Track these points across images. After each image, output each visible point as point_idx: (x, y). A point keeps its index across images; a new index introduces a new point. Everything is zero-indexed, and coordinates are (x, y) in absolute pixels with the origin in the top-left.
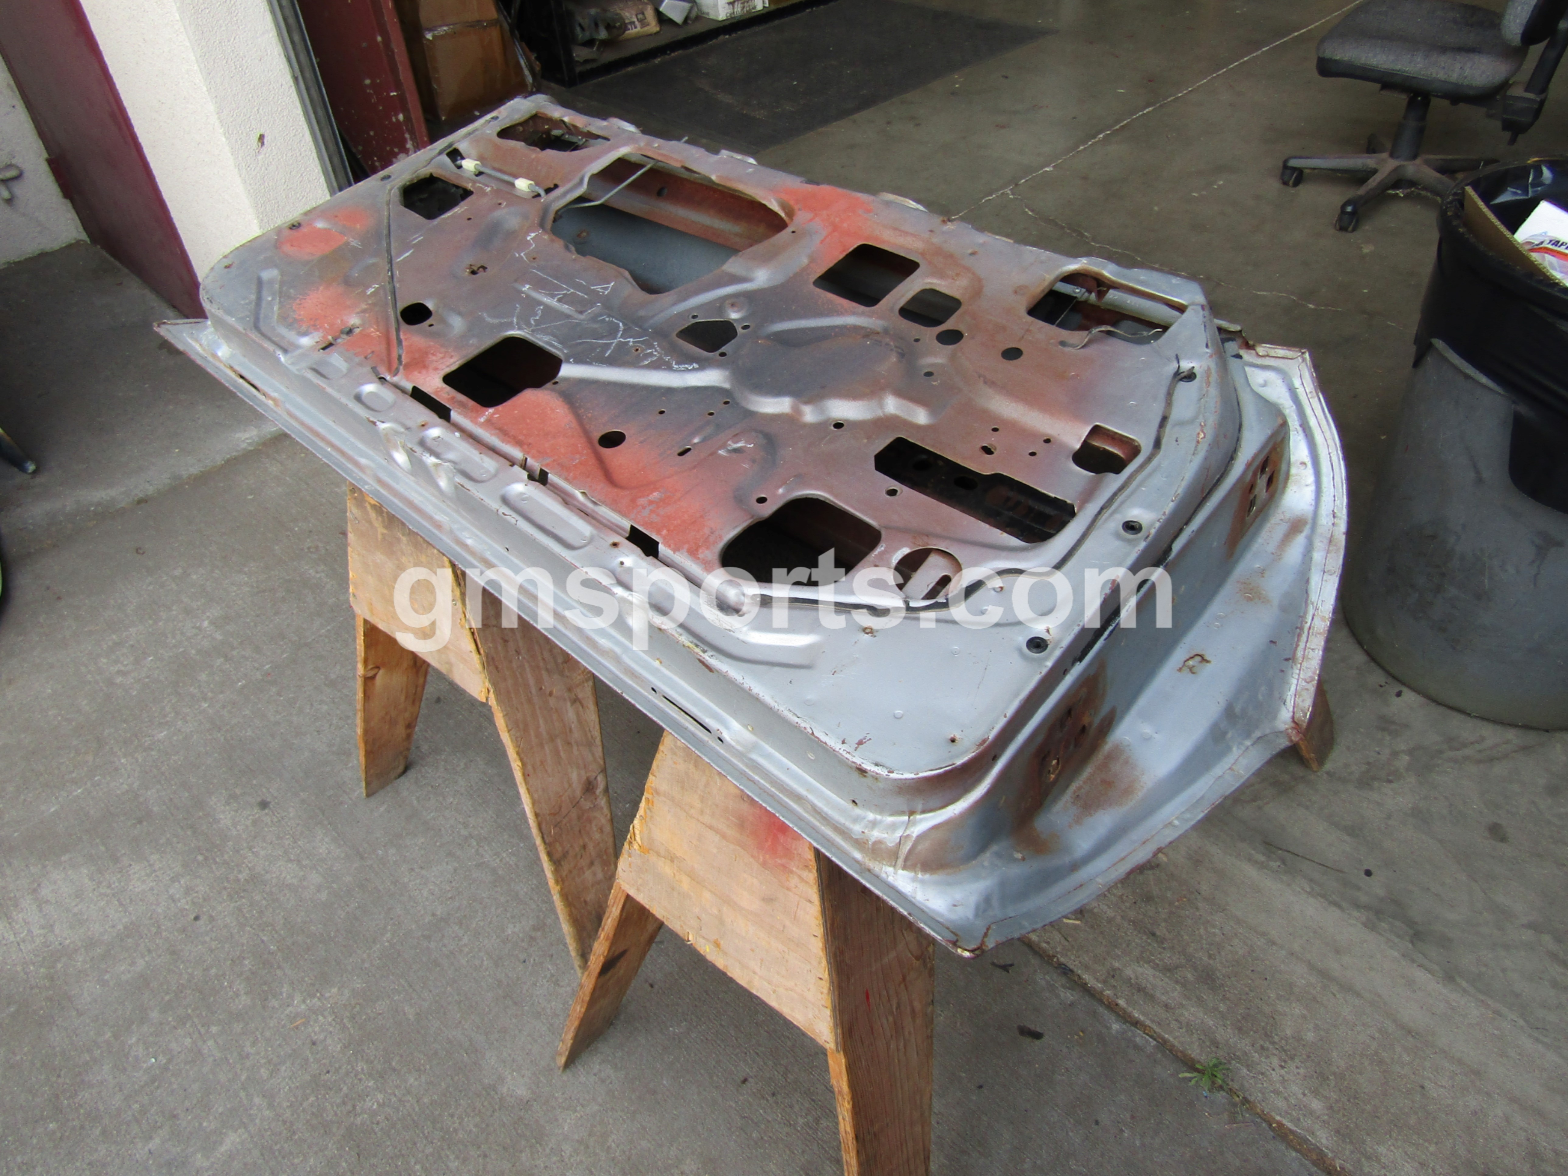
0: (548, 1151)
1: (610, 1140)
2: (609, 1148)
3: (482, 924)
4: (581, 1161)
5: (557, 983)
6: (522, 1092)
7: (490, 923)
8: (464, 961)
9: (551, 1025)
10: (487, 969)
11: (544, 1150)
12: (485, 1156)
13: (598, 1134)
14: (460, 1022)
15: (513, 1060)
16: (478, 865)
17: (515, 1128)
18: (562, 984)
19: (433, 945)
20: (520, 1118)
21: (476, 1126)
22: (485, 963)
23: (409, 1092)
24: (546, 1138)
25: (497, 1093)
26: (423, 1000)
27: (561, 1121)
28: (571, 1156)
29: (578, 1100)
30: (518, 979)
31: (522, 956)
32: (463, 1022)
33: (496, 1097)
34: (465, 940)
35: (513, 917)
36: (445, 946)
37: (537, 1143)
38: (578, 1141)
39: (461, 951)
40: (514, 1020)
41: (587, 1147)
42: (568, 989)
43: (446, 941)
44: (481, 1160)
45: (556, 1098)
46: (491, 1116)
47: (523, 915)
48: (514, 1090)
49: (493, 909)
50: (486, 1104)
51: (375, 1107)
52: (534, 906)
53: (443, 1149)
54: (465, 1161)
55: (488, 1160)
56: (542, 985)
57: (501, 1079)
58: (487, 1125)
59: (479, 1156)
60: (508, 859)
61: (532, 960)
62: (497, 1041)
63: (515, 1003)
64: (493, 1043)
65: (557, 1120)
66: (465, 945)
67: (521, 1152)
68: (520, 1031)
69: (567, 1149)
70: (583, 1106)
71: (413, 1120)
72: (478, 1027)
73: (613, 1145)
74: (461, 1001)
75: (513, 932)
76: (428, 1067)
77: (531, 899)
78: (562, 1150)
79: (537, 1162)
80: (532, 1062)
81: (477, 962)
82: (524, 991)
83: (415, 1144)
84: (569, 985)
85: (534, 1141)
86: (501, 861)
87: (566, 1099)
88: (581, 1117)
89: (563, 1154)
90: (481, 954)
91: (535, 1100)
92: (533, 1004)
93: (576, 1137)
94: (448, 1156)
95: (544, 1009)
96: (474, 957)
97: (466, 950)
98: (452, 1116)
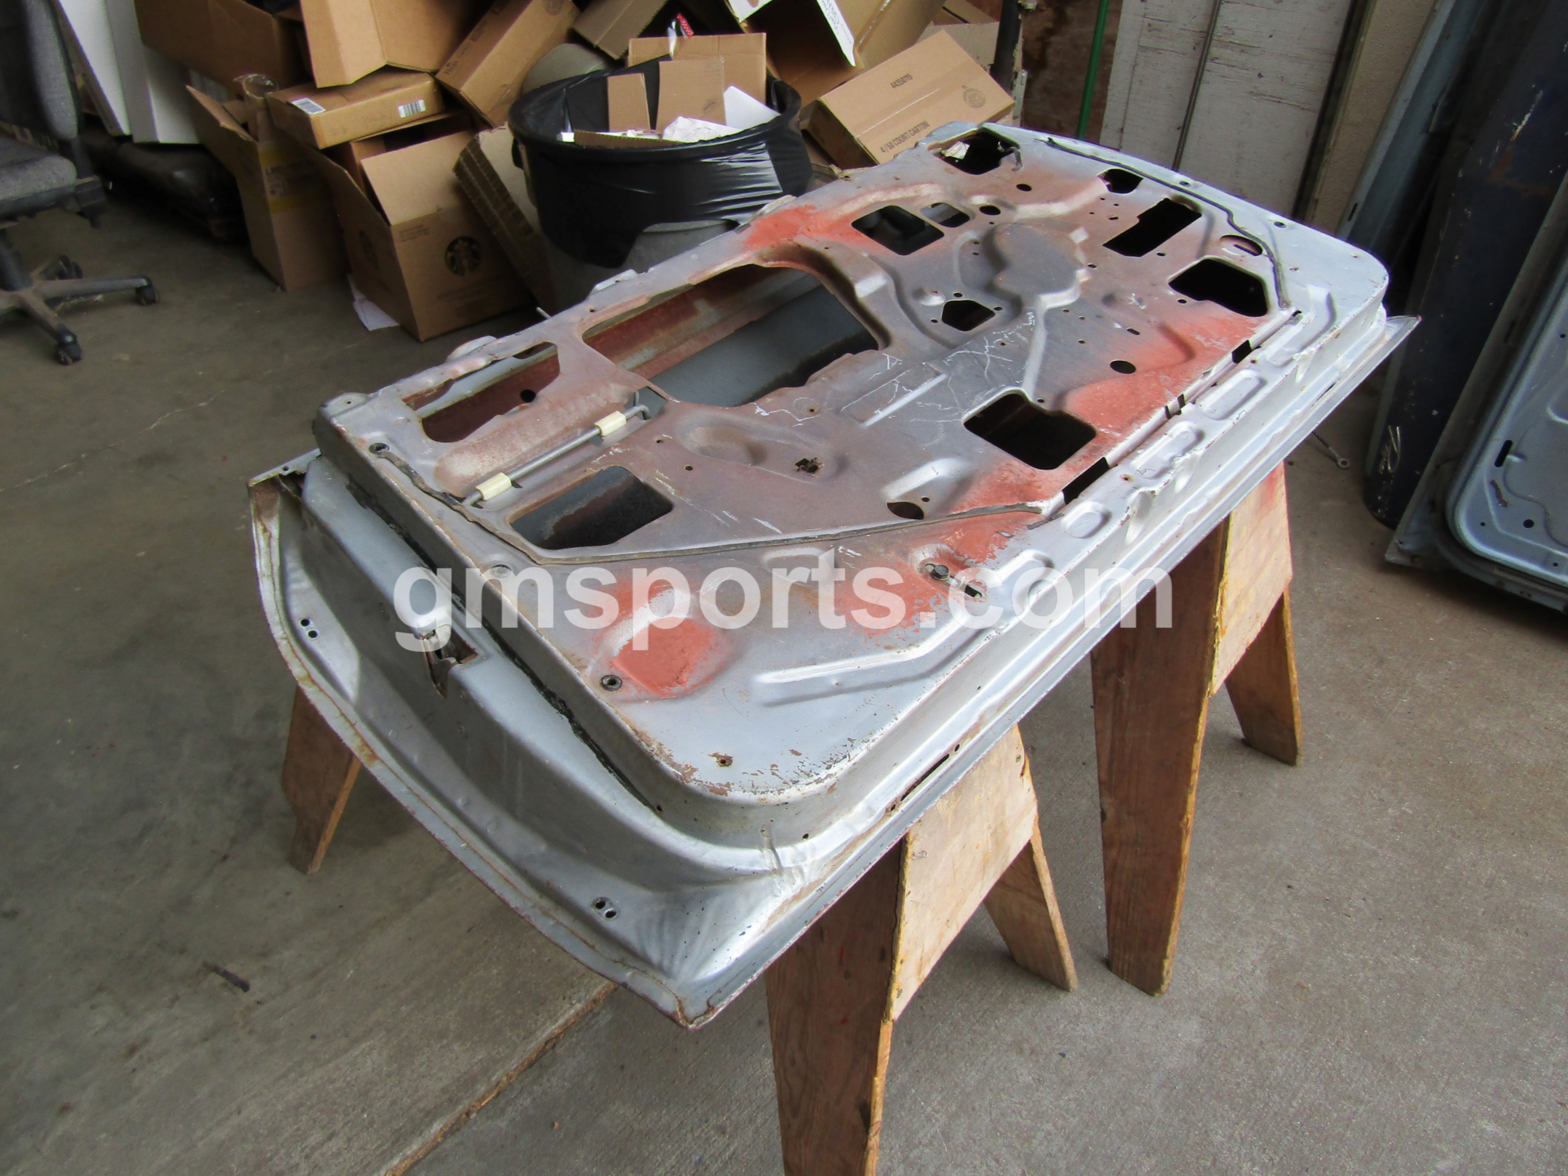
0: (1237, 990)
1: (1210, 942)
2: (1217, 942)
3: (1024, 1113)
4: (1236, 961)
5: (1077, 1017)
6: (1194, 1025)
7: (1021, 1103)
8: (1075, 1121)
9: (1122, 1012)
10: (1078, 1092)
11: (1238, 993)
12: (1261, 1043)
13: (1209, 952)
14: (1145, 1104)
15: (1167, 1039)
16: (948, 1139)
17: (1229, 1023)
18: (1077, 1011)
19: (1062, 1164)
20: (1218, 1019)
21: (1239, 1059)
22: (1071, 1096)
23: (1231, 1137)
24: (1227, 994)
25: (1203, 1047)
26: (1130, 1153)
27: (1209, 985)
28: (1234, 970)
29: (1185, 974)
30: (1081, 1055)
31: (1055, 1058)
32: (1143, 1101)
33: (1207, 1047)
34: (1049, 1126)
35: (1010, 1080)
36: (1060, 1150)
37: (1234, 1000)
38: (1221, 967)
39: (1063, 1128)
40: (1127, 1049)
41: (1223, 959)
42: (1081, 1004)
43: (1055, 1149)
44: (1267, 1047)
45: (1190, 993)
46: (1226, 1047)
47: (1005, 1069)
48: (1196, 1032)
49: (1004, 1105)
50: (1216, 1055)
51: (1256, 1168)
52: (994, 1059)
53: (1271, 1083)
54: (1272, 1061)
55: (1263, 1040)
56: (1084, 1030)
57: (1189, 1047)
58: (1235, 1048)
59: (1263, 1048)
60: (936, 1103)
61: (1058, 1046)
62: (1153, 1060)
63: (1110, 1052)
64: (1157, 1064)
65: (1209, 988)
66: (1055, 1125)
67: (1246, 1013)
68: (1136, 1040)
69: (1229, 975)
70: (1189, 969)
71: (1255, 1123)
72: (1144, 1083)
73: (1214, 939)
74: (1121, 1110)
75: (1029, 1074)
76: (1200, 1125)
77: (984, 1063)
78: (1233, 979)
79: (1250, 997)
80: (1163, 1022)
81: (1073, 1105)
82: (1094, 1047)
83: (1276, 1114)
84: (1077, 1004)
85: (1234, 1003)
86: (937, 1112)
87: (1188, 984)
88: (1199, 968)
89: (1235, 977)
90: (1062, 1103)
91: (1198, 1011)
92: (1106, 1035)
93: (1218, 969)
94: (1275, 1078)
95: (1108, 1023)
96: (1067, 1111)
97: (1060, 1122)
98: (1238, 1084)
